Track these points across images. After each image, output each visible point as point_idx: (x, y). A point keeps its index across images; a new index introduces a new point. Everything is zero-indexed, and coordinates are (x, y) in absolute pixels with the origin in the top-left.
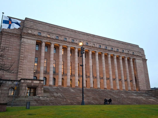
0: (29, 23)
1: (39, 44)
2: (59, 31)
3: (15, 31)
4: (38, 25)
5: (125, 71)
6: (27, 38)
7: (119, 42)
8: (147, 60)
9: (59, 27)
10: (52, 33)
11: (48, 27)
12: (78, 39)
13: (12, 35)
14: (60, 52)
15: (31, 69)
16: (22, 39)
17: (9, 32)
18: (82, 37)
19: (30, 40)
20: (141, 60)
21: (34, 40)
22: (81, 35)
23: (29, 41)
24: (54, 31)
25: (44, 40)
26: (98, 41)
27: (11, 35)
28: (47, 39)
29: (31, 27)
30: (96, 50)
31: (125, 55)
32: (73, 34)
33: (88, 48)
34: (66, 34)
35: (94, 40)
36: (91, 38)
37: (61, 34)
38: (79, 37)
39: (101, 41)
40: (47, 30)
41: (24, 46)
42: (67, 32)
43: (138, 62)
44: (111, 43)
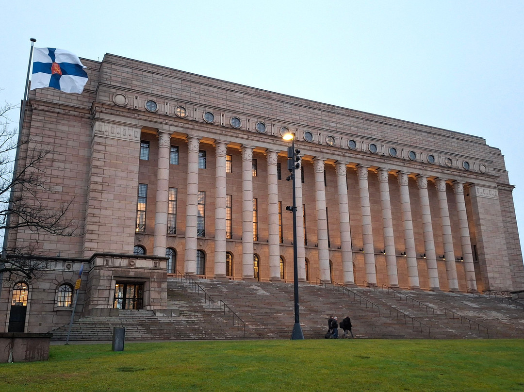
0: (116, 70)
1: (149, 139)
2: (214, 97)
4: (146, 77)
5: (438, 226)
7: (419, 128)
8: (513, 187)
11: (177, 84)
12: (279, 121)
13: (62, 111)
14: (218, 165)
15: (127, 222)
16: (97, 123)
18: (291, 113)
19: (123, 127)
20: (495, 188)
21: (136, 126)
22: (288, 108)
23: (119, 130)
24: (200, 94)
25: (166, 127)
26: (347, 125)
27: (58, 113)
28: (176, 123)
29: (125, 84)
30: (339, 157)
31: (440, 171)
32: (262, 105)
33: (311, 150)
34: (237, 105)
35: (332, 124)
36: (320, 117)
37: (221, 104)
38: (282, 114)
39: (355, 124)
40: (176, 92)
41: (101, 148)
42: (242, 98)
43: (484, 195)
44: (389, 131)
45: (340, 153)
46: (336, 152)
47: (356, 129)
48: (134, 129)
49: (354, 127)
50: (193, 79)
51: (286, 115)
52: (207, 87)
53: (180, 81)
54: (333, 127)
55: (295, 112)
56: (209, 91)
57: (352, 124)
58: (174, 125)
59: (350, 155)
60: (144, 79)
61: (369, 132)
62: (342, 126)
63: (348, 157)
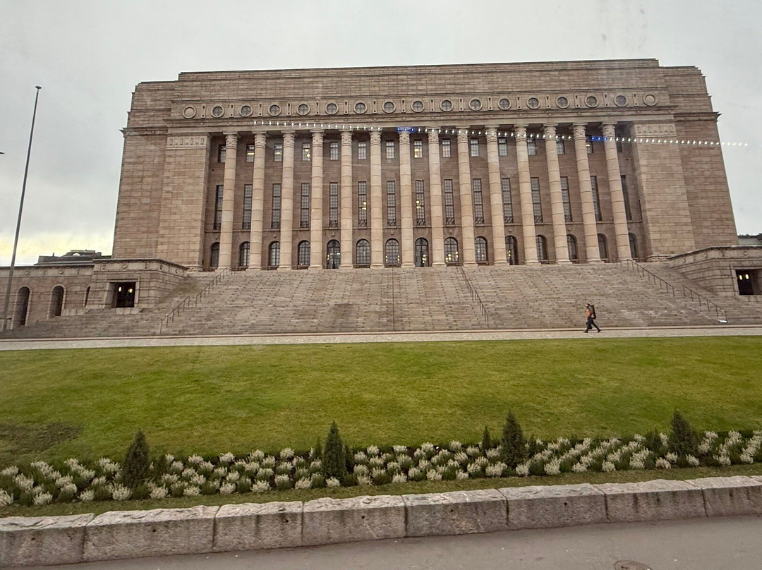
0: (187, 86)
1: (217, 142)
2: (281, 88)
3: (159, 119)
4: (214, 85)
6: (182, 135)
9: (284, 74)
10: (257, 100)
11: (243, 84)
12: (351, 97)
13: (150, 133)
15: (194, 224)
16: (169, 138)
17: (145, 126)
18: (369, 86)
19: (190, 137)
20: (670, 121)
21: (202, 134)
22: (366, 81)
23: (187, 140)
24: (266, 89)
25: (231, 129)
26: (439, 85)
27: (147, 135)
28: (239, 124)
29: (195, 96)
30: (428, 122)
31: (575, 114)
32: (334, 84)
33: (392, 122)
34: (306, 90)
35: (420, 88)
36: (406, 82)
37: (287, 94)
38: (358, 89)
39: (452, 82)
40: (242, 92)
41: (171, 160)
42: (312, 83)
43: (649, 134)
44: (500, 80)
45: (429, 119)
46: (423, 119)
47: (453, 86)
48: (201, 137)
49: (450, 84)
50: (260, 76)
51: (363, 89)
52: (274, 81)
53: (246, 82)
54: (421, 90)
55: (375, 83)
56: (275, 84)
57: (448, 81)
58: (238, 126)
59: (442, 118)
60: (212, 88)
61: (471, 86)
62: (434, 87)
63: (440, 120)
